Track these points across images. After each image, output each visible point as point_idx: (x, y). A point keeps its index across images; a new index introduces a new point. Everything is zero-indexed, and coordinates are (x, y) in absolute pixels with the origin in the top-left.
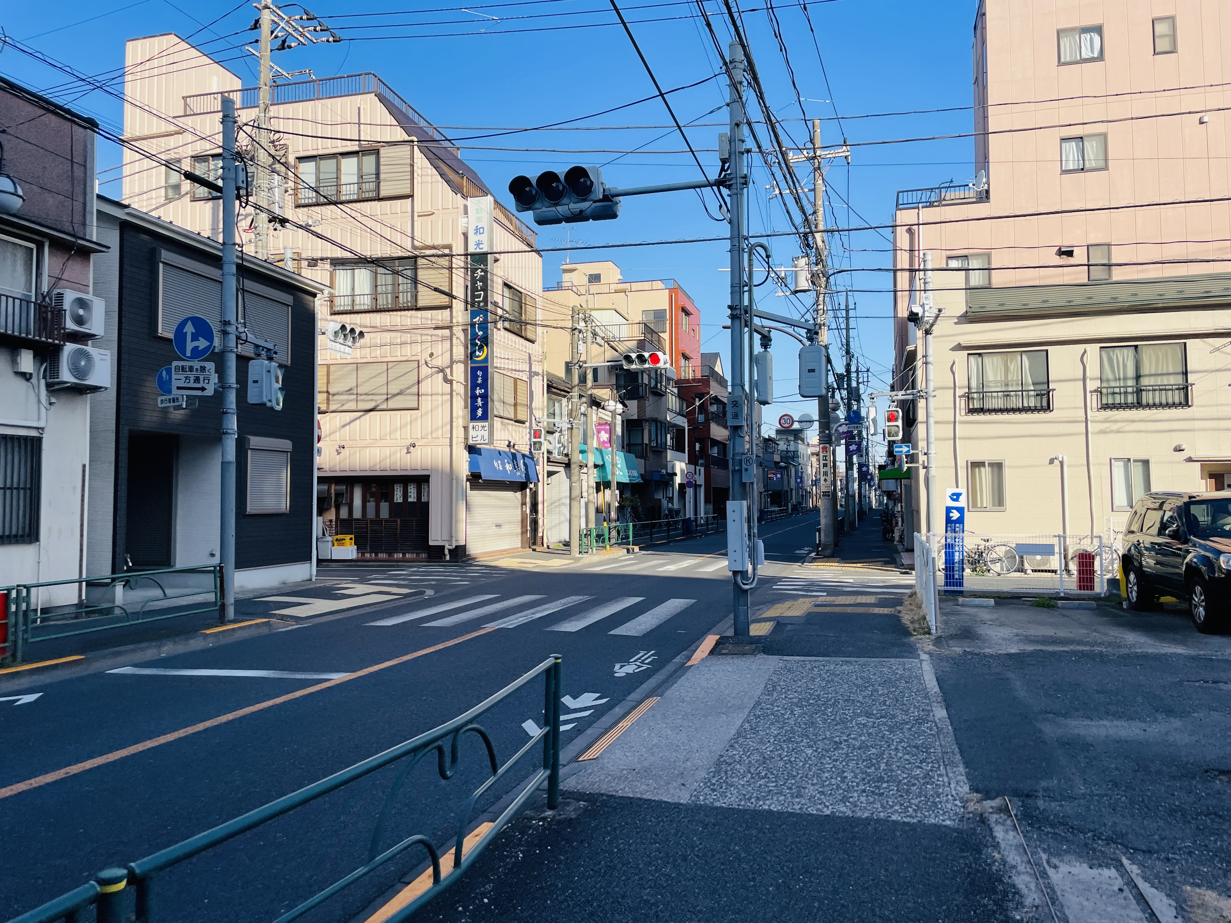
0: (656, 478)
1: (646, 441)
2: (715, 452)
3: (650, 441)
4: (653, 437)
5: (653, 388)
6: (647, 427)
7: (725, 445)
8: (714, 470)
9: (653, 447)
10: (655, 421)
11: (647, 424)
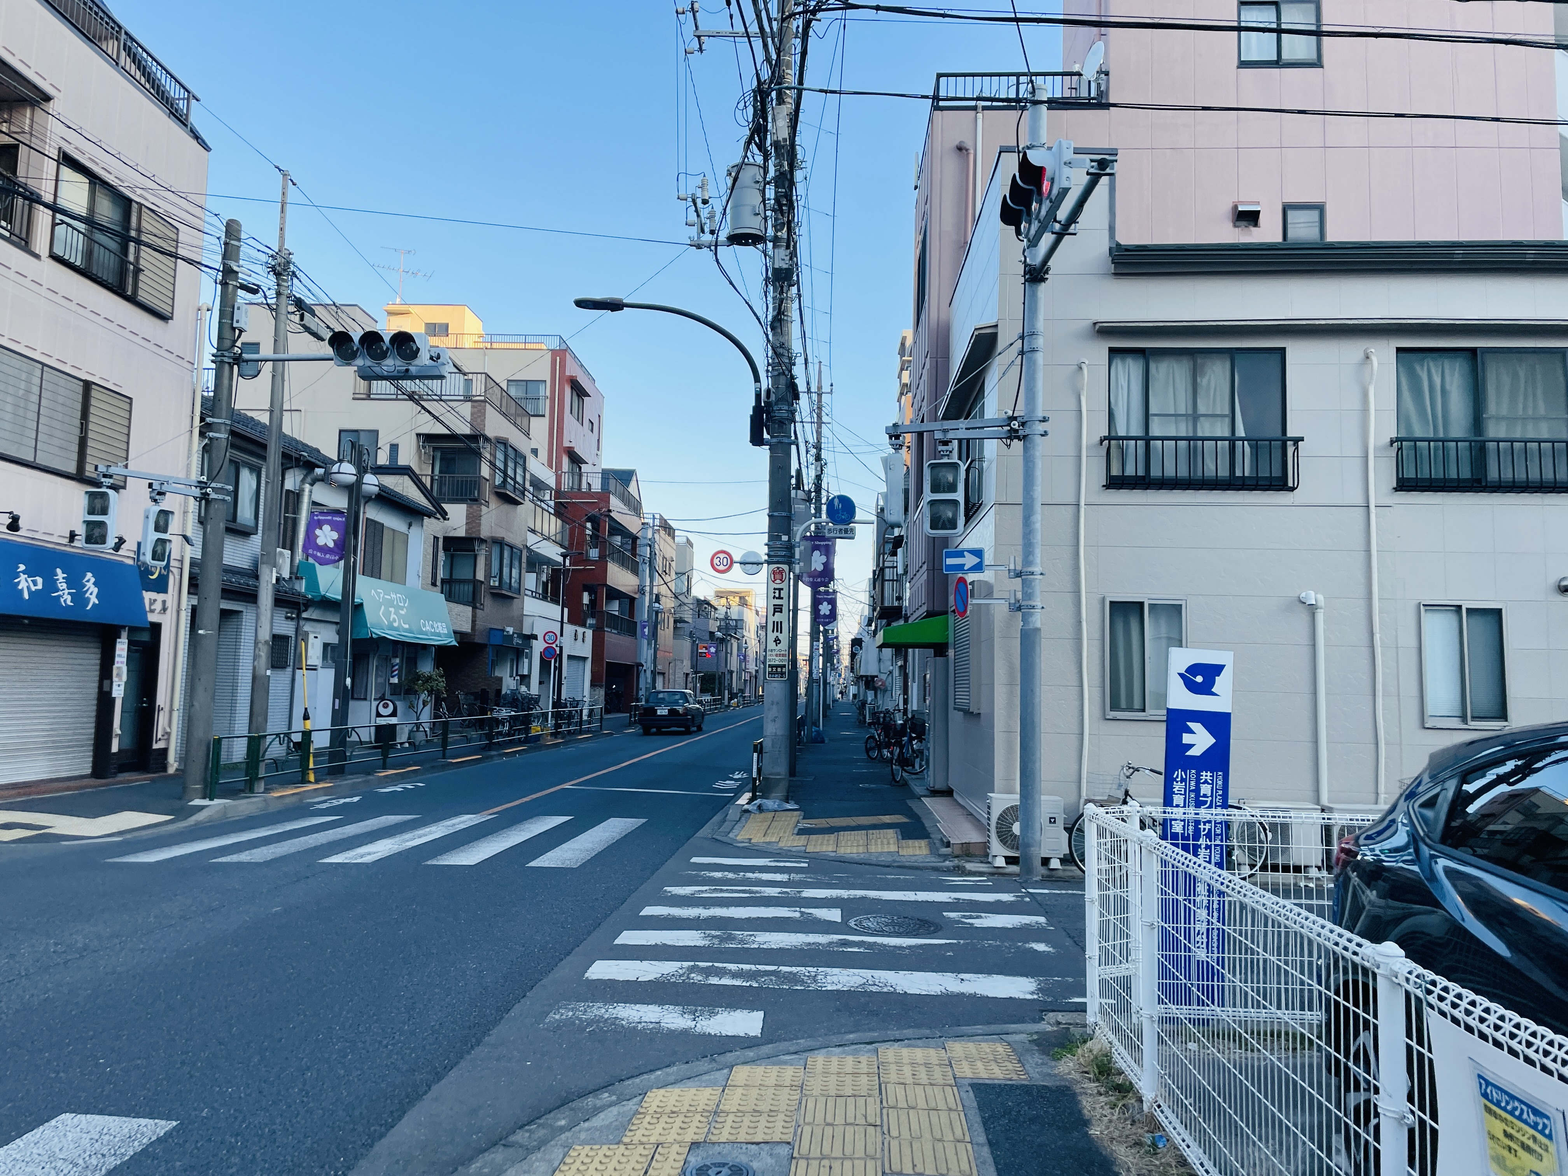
0: (496, 640)
1: (480, 576)
2: (614, 608)
3: (488, 575)
4: (495, 570)
5: (499, 487)
6: (483, 552)
7: (632, 600)
8: (612, 637)
9: (494, 587)
10: (500, 543)
11: (484, 546)
